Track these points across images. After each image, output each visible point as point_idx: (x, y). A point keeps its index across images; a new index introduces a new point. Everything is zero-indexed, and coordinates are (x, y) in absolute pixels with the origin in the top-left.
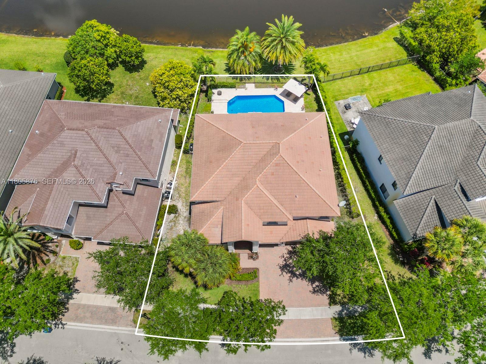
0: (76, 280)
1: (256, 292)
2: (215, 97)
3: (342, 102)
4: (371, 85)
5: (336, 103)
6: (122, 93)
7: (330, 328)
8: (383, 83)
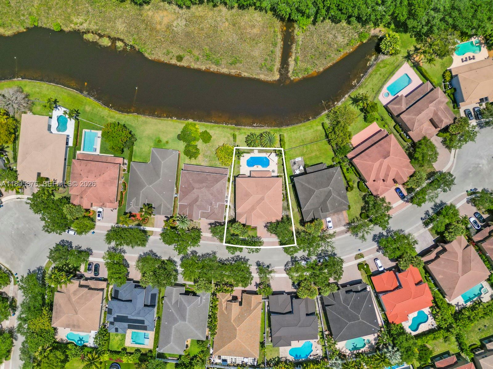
0: (200, 229)
1: (256, 234)
2: (241, 158)
3: (293, 160)
4: (306, 152)
5: (290, 161)
6: (204, 154)
7: (278, 243)
8: (311, 151)
